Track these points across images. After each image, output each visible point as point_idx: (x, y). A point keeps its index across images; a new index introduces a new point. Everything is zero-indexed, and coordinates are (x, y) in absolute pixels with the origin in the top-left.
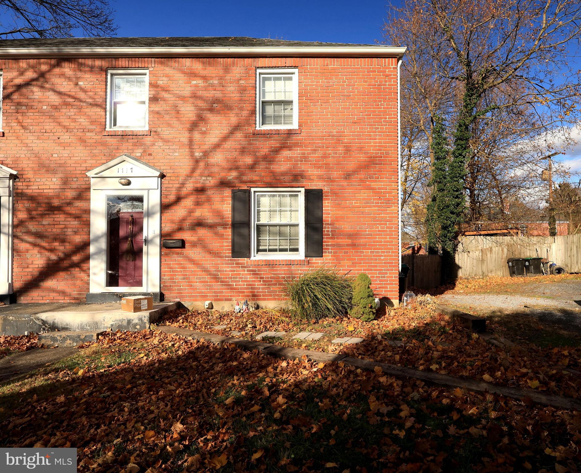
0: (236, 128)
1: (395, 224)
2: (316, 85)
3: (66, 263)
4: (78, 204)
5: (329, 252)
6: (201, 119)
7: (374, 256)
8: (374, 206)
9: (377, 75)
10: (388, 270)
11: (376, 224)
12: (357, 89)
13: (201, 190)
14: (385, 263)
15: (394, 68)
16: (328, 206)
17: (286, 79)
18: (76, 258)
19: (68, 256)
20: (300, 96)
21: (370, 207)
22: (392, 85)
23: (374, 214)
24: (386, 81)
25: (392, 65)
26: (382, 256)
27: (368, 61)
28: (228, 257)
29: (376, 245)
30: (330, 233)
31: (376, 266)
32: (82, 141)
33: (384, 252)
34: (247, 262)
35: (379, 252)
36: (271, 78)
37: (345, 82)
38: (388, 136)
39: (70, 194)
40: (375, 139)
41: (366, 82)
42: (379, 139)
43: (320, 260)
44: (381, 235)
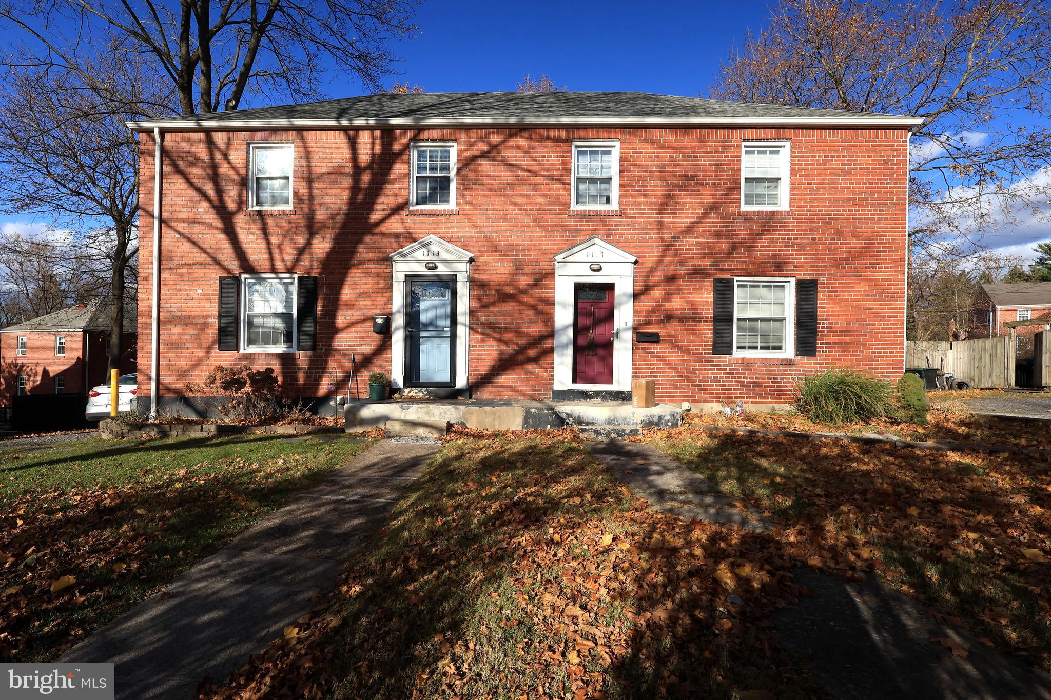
0: (712, 208)
1: (899, 321)
2: (812, 161)
3: (521, 358)
4: (535, 292)
5: (823, 351)
6: (668, 197)
7: (875, 356)
8: (876, 300)
9: (883, 149)
10: (891, 373)
11: (878, 321)
12: (860, 165)
13: (671, 279)
14: (887, 365)
15: (903, 141)
16: (823, 299)
17: (772, 152)
18: (532, 352)
19: (523, 349)
20: (793, 173)
21: (872, 300)
22: (901, 161)
23: (877, 308)
24: (894, 157)
25: (902, 138)
26: (884, 356)
27: (873, 133)
28: (709, 354)
29: (878, 344)
30: (825, 330)
31: (878, 368)
32: (538, 222)
33: (886, 353)
34: (730, 360)
35: (881, 353)
36: (754, 151)
37: (846, 157)
38: (894, 219)
39: (523, 281)
40: (880, 223)
41: (870, 157)
42: (884, 223)
43: (813, 359)
44: (884, 332)
